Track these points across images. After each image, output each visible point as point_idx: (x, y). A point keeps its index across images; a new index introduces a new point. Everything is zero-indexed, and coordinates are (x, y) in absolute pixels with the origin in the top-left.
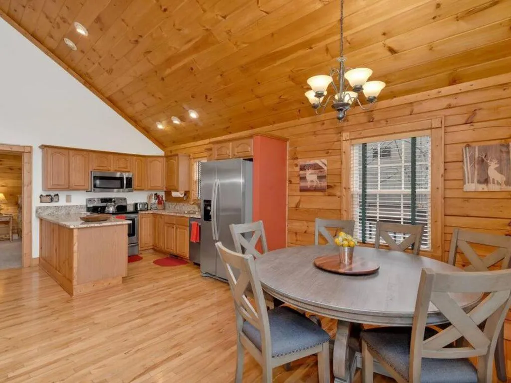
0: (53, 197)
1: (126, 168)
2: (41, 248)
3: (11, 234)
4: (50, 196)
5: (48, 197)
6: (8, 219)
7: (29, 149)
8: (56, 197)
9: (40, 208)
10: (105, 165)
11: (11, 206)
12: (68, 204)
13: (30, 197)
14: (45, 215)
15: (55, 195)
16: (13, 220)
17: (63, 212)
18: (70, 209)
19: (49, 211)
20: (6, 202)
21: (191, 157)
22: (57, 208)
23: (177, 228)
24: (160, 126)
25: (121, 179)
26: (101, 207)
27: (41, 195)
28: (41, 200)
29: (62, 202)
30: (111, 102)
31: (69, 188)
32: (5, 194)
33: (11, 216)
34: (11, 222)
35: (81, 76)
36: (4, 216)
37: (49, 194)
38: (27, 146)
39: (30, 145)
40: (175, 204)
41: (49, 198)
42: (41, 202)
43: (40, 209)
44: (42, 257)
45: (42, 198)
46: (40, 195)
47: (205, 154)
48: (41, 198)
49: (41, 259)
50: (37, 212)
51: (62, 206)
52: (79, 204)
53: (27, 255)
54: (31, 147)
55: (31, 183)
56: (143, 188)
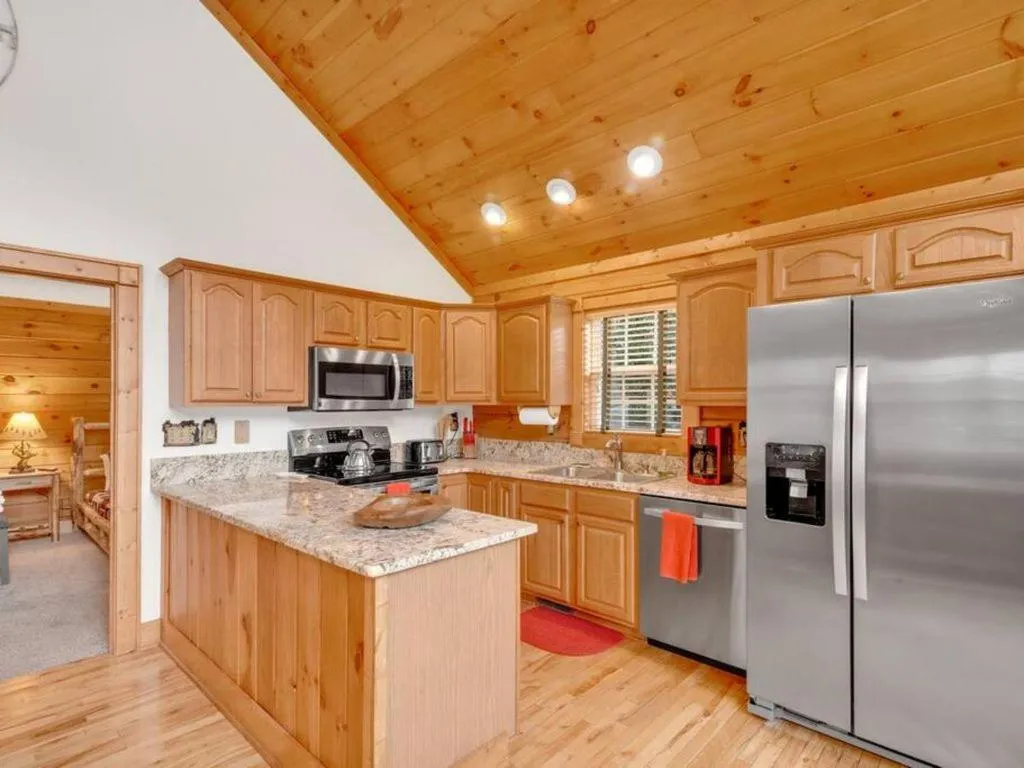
0: (200, 427)
1: (396, 340)
2: (167, 591)
3: (55, 522)
4: (190, 423)
5: (187, 428)
6: (47, 482)
7: (133, 274)
8: (210, 425)
9: (163, 463)
10: (345, 331)
11: (55, 447)
12: (242, 448)
13: (136, 428)
14: (177, 484)
15: (206, 422)
16: (61, 482)
17: (228, 472)
18: (246, 463)
19: (190, 473)
20: (43, 435)
21: (576, 309)
22: (212, 461)
23: (576, 525)
24: (495, 217)
25: (387, 371)
26: (323, 455)
27: (168, 423)
28: (166, 440)
29: (225, 442)
30: (352, 145)
31: (252, 399)
32: (40, 415)
33: (54, 474)
34: (56, 490)
35: (276, 59)
36: (37, 473)
37: (188, 419)
38: (129, 266)
39: (132, 261)
40: (515, 443)
41: (188, 431)
42: (167, 444)
43: (163, 465)
44: (168, 620)
45: (169, 430)
46: (164, 421)
47: (672, 291)
48: (164, 430)
49: (168, 626)
50: (154, 475)
51: (225, 456)
52: (268, 448)
53: (125, 616)
54: (138, 268)
55: (137, 383)
56: (434, 396)
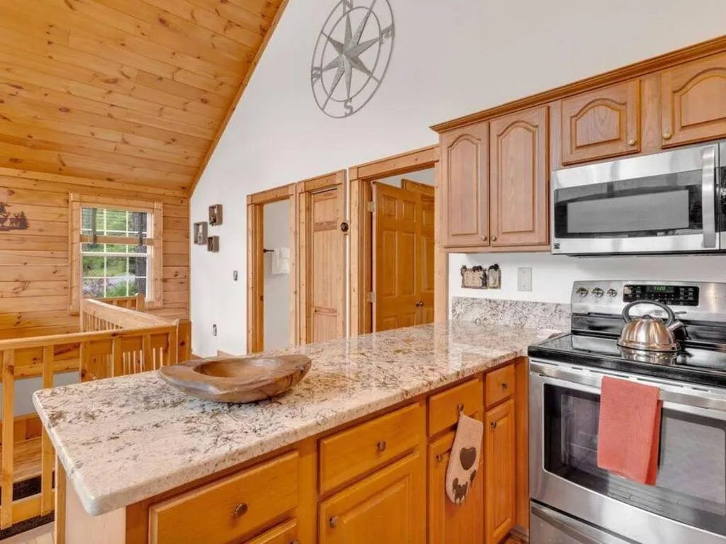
0: (486, 272)
4: (479, 268)
5: (477, 273)
8: (494, 271)
9: (460, 301)
12: (523, 296)
15: (491, 268)
17: (507, 319)
18: (525, 312)
19: (477, 313)
22: (494, 305)
27: (464, 268)
28: (463, 282)
29: (508, 289)
31: (489, 243)
37: (478, 265)
42: (464, 286)
45: (465, 274)
46: (461, 266)
48: (462, 273)
